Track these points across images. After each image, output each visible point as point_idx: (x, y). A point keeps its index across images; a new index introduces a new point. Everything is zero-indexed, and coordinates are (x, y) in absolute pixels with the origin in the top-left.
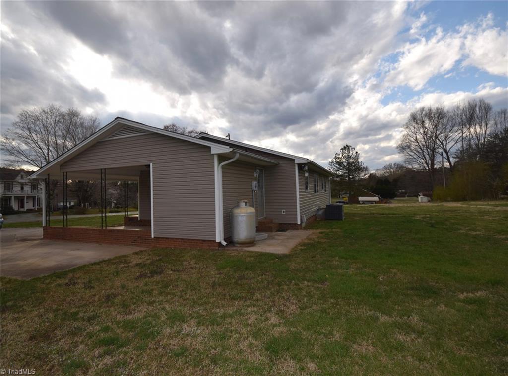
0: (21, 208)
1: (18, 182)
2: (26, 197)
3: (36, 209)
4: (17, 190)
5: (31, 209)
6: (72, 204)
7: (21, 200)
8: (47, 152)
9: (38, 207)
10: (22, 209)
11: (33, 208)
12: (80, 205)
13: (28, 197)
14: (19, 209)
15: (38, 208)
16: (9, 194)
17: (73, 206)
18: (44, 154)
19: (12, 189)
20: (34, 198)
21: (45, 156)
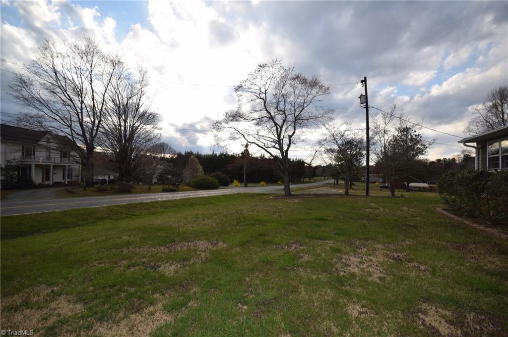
0: (46, 180)
1: (41, 145)
2: (52, 166)
3: (67, 183)
4: (40, 156)
5: (60, 183)
6: (112, 178)
7: (46, 170)
8: (80, 106)
9: (70, 180)
10: (46, 183)
11: (63, 181)
12: (122, 180)
13: (55, 167)
14: (43, 181)
15: (68, 182)
16: (27, 161)
17: (112, 180)
18: (76, 110)
19: (34, 154)
20: (64, 168)
21: (78, 112)
